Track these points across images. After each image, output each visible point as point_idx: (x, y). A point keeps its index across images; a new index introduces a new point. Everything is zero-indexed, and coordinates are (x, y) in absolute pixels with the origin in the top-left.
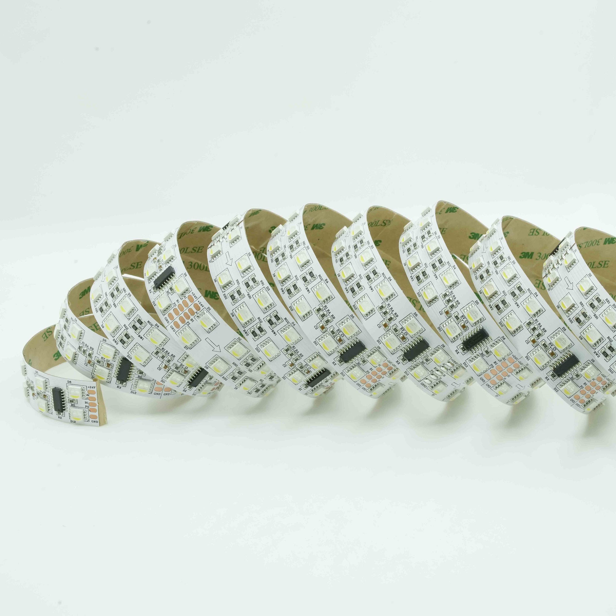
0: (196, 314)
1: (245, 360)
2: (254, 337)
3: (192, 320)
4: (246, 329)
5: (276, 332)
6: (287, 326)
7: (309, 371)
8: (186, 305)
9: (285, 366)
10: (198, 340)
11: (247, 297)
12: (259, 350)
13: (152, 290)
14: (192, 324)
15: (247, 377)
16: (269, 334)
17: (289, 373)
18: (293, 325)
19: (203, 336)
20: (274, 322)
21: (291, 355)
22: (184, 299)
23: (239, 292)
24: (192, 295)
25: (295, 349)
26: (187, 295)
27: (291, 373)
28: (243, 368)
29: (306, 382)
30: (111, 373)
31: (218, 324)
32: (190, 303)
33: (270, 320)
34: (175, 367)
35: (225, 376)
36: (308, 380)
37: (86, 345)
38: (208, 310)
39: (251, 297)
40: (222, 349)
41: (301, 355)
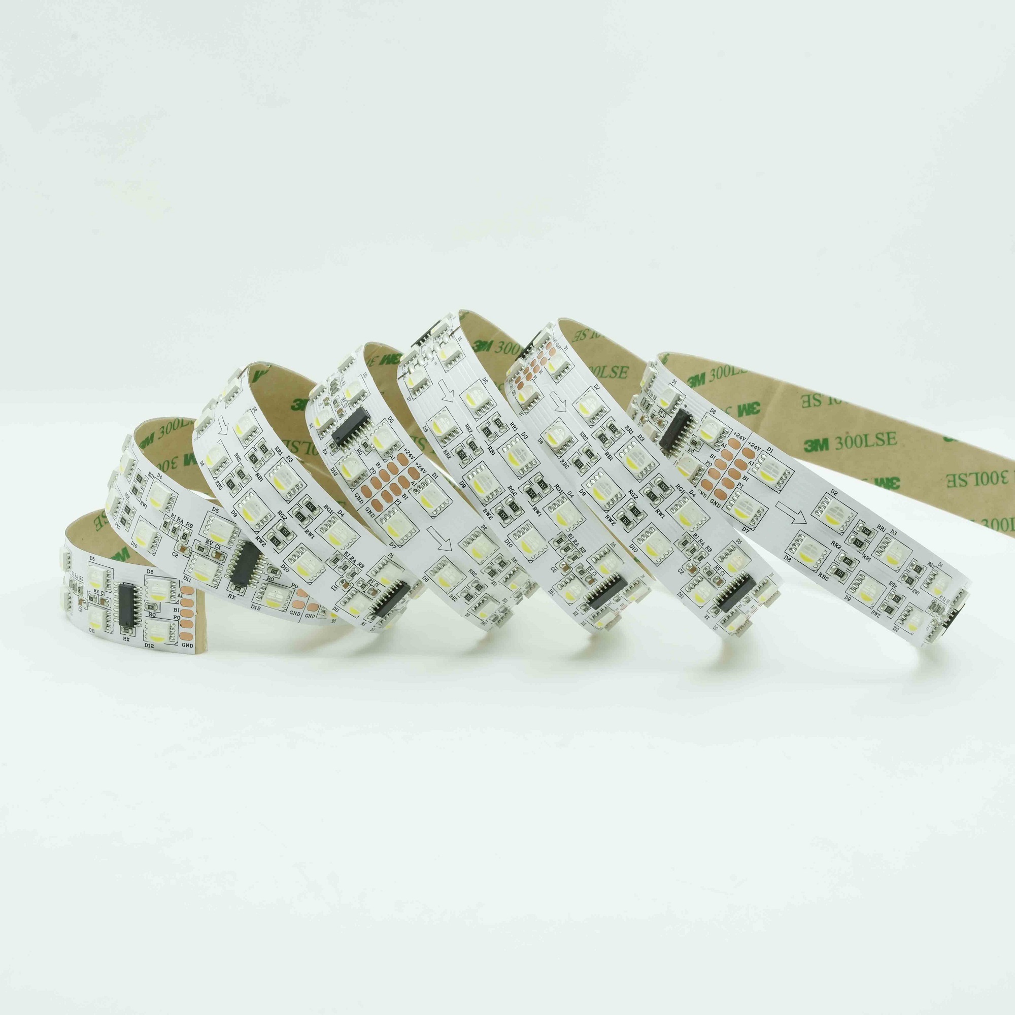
0: (411, 486)
1: (490, 565)
2: (502, 521)
3: (404, 496)
4: (488, 507)
5: (541, 510)
6: (559, 498)
7: (594, 580)
8: (395, 470)
9: (554, 570)
10: (414, 532)
11: (487, 452)
12: (511, 543)
13: (329, 450)
14: (404, 504)
15: (487, 596)
16: (529, 513)
17: (560, 583)
18: (569, 496)
19: (423, 523)
20: (537, 494)
21: (566, 549)
22: (390, 460)
23: (472, 445)
24: (404, 453)
25: (573, 540)
26: (395, 454)
27: (564, 584)
28: (485, 579)
29: (587, 599)
30: (221, 569)
31: (451, 501)
32: (400, 467)
33: (531, 489)
34: (361, 584)
35: (454, 593)
36: (591, 596)
37: (179, 519)
38: (433, 478)
39: (495, 451)
40: (455, 546)
41: (583, 550)
